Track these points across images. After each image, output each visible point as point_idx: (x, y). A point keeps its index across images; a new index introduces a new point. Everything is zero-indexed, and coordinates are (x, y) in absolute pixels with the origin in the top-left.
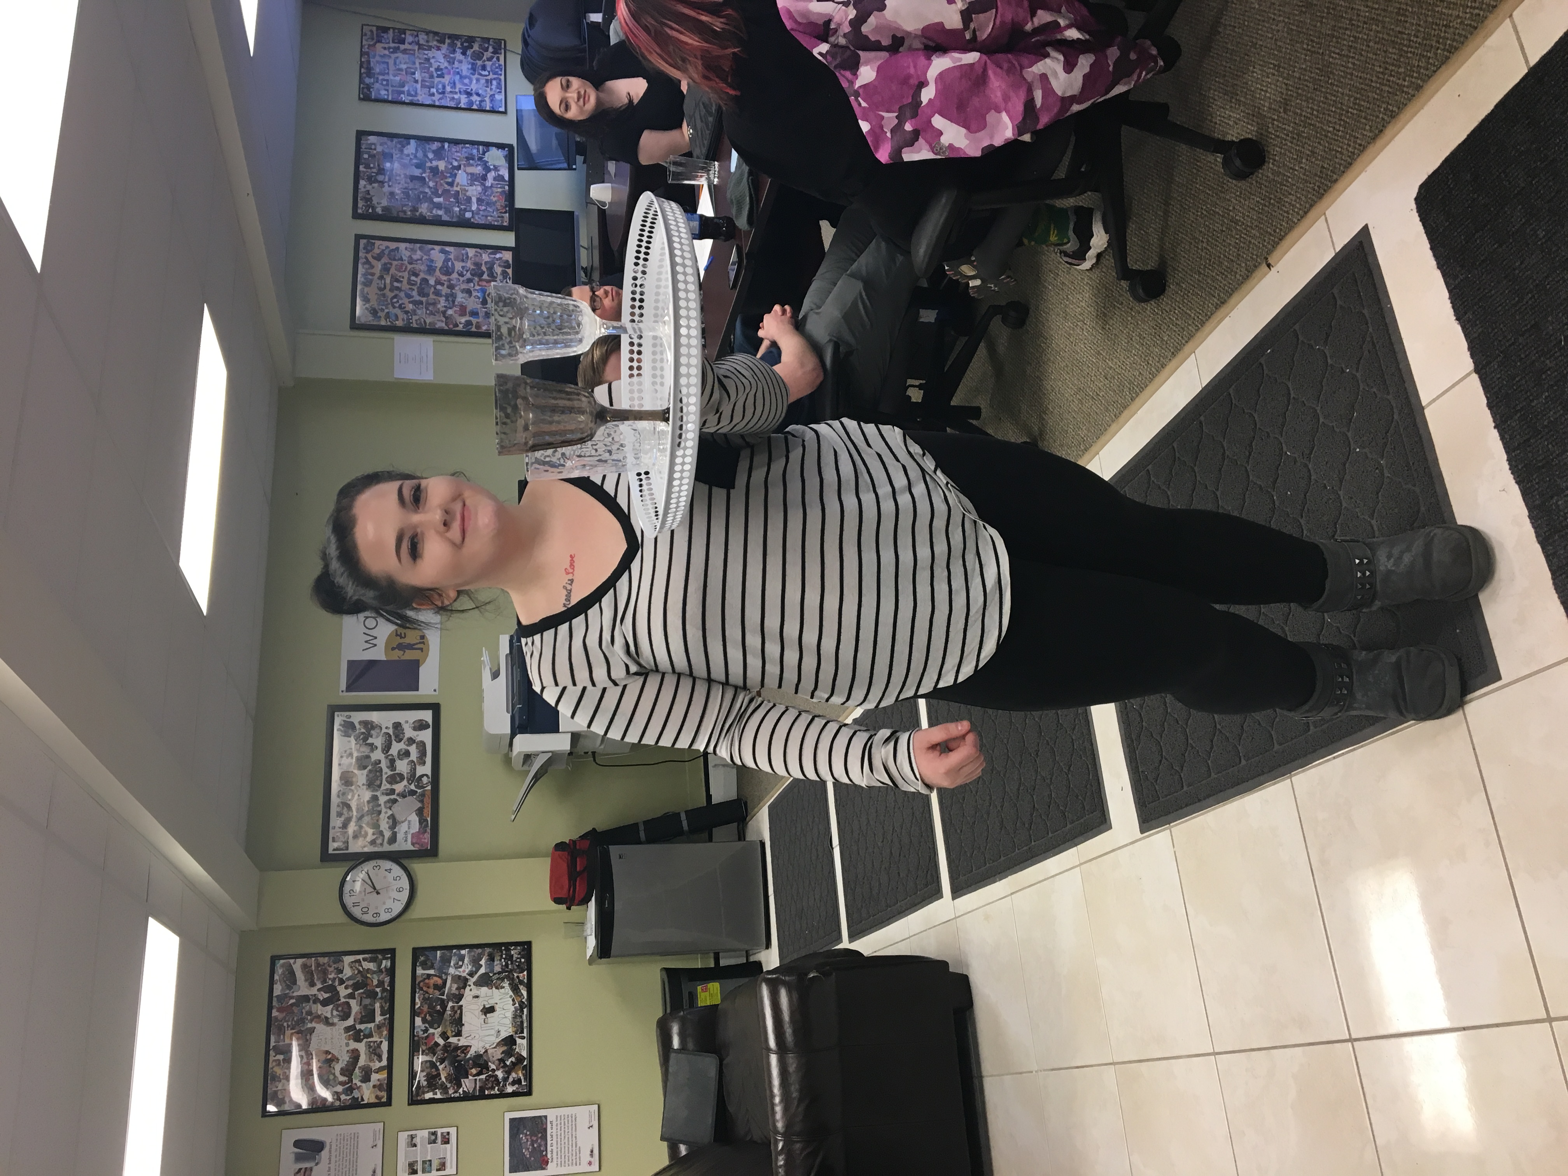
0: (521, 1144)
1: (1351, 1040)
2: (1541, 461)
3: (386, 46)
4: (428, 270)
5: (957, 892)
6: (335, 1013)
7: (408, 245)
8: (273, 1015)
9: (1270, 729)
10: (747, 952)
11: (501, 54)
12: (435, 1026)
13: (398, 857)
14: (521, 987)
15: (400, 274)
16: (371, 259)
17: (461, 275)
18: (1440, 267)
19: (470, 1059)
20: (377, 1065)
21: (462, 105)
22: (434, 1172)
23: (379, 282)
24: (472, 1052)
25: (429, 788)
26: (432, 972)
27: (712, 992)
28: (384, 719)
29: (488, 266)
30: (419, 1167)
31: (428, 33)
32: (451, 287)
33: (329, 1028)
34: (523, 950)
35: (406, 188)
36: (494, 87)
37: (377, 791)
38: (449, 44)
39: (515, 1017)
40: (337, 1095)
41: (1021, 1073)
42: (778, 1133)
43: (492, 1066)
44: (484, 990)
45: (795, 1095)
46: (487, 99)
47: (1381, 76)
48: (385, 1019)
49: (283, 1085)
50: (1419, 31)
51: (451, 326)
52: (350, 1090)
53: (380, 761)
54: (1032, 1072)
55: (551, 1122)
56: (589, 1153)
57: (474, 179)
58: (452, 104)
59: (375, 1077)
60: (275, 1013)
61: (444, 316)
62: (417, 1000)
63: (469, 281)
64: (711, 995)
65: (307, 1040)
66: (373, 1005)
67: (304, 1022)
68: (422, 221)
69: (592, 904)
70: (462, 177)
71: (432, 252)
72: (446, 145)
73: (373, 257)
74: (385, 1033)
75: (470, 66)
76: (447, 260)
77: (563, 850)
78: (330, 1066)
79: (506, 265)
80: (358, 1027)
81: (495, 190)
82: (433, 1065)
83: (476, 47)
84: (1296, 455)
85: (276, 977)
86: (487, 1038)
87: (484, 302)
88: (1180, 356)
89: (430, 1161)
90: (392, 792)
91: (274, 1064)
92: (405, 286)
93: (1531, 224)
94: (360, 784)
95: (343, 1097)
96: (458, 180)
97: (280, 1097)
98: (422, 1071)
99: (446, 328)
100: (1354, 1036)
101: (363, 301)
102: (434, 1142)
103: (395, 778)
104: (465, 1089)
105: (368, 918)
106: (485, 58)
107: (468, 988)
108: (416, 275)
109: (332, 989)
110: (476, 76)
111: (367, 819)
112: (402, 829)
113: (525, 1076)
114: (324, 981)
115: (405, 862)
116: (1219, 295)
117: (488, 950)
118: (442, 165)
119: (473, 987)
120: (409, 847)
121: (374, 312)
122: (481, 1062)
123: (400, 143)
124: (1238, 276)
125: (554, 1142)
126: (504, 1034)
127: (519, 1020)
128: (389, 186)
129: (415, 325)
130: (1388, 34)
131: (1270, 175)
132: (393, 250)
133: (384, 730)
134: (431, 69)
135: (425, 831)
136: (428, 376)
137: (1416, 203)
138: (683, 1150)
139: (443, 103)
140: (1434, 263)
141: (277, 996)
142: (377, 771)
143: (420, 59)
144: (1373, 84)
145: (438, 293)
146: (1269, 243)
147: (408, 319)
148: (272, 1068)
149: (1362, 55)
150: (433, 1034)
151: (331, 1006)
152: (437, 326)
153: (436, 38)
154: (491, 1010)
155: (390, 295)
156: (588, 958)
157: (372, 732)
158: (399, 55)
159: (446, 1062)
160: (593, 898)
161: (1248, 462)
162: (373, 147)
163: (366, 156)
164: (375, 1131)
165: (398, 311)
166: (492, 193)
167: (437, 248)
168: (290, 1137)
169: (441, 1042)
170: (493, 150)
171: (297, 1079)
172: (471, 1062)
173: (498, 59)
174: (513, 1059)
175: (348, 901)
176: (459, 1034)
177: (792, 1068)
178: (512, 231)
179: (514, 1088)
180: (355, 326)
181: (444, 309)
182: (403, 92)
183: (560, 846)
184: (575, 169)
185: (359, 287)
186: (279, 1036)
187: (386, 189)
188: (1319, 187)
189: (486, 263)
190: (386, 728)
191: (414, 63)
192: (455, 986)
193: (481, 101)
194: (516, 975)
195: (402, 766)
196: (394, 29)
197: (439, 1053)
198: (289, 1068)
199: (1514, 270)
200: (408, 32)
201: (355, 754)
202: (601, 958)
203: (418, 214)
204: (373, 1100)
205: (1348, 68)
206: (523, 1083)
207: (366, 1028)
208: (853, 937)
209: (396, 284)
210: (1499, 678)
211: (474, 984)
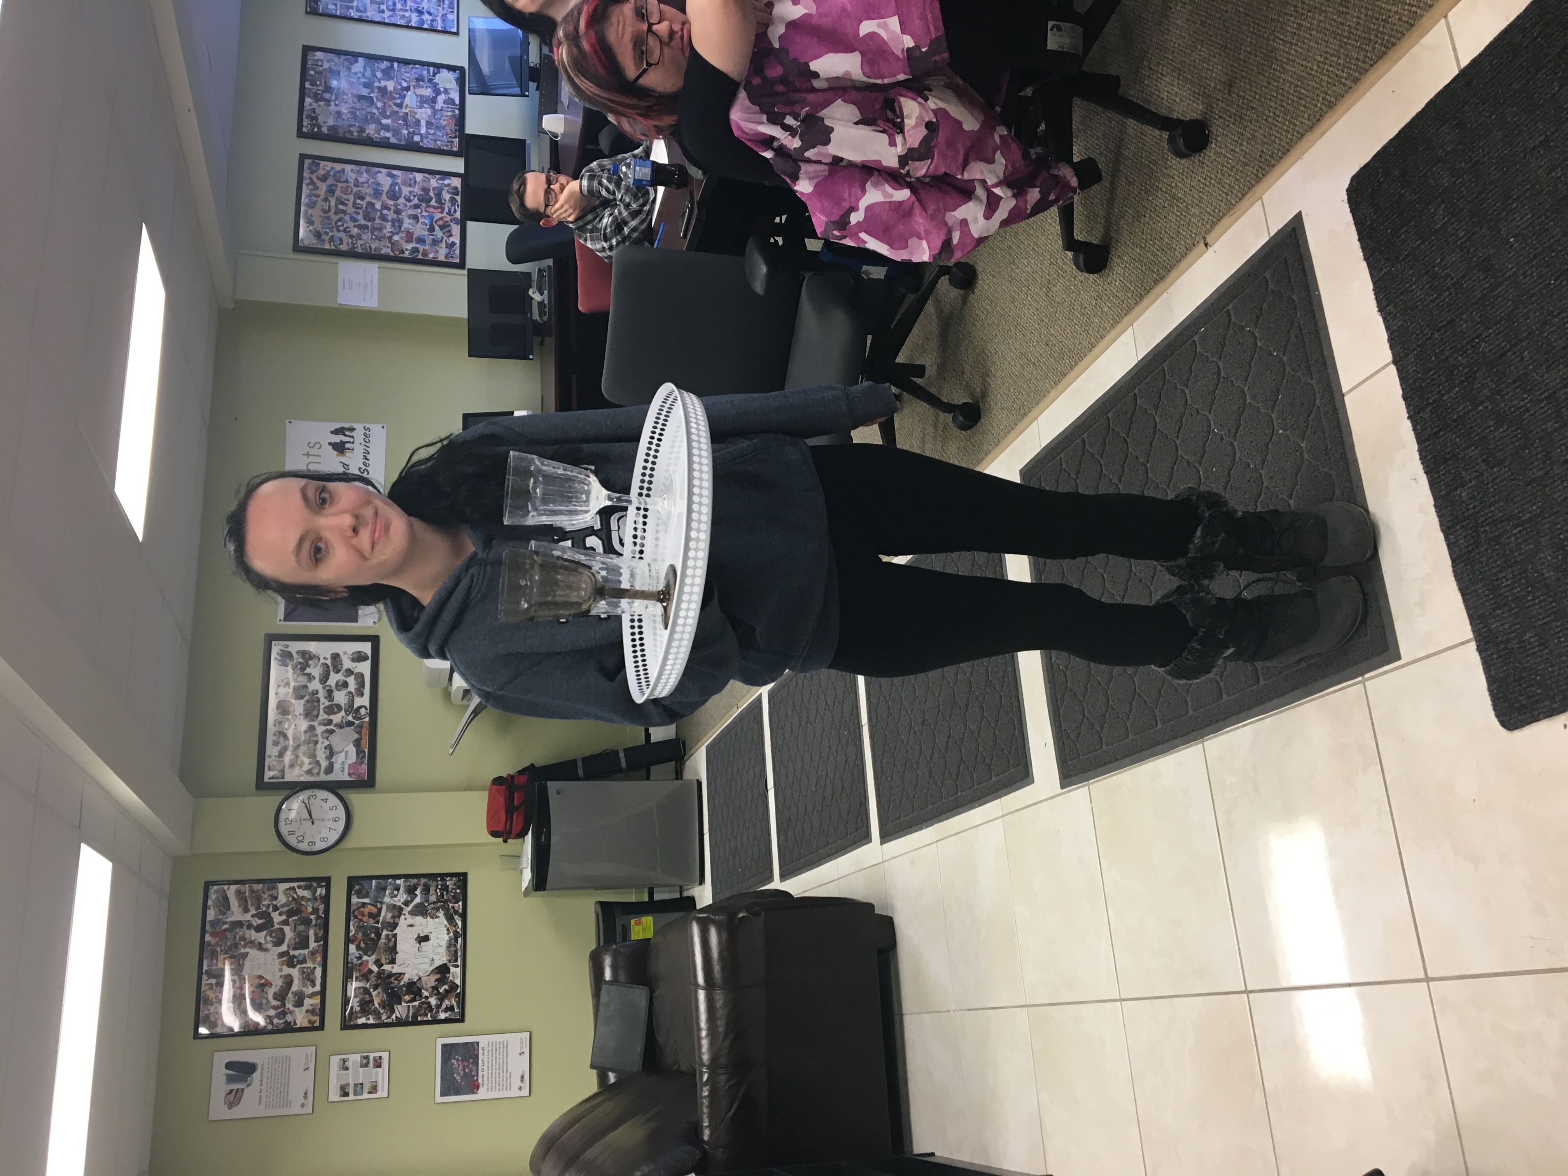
0: (452, 1070)
1: (1247, 992)
2: (1449, 453)
4: (374, 194)
5: (886, 836)
6: (269, 938)
7: (353, 167)
8: (206, 940)
9: (1185, 694)
10: (681, 888)
12: (370, 953)
13: (334, 787)
14: (456, 917)
15: (345, 197)
16: (315, 180)
17: (409, 200)
18: (1366, 258)
19: (404, 985)
20: (310, 990)
21: (413, 24)
22: (366, 1096)
23: (324, 203)
24: (406, 979)
25: (367, 719)
26: (366, 900)
27: (645, 925)
28: (323, 650)
29: (436, 192)
30: (351, 1090)
32: (398, 212)
33: (262, 953)
34: (459, 880)
35: (353, 108)
36: (446, 6)
37: (314, 721)
39: (449, 946)
40: (269, 1019)
41: (939, 1012)
42: (703, 1065)
43: (426, 993)
44: (419, 919)
45: (721, 1029)
46: (439, 19)
47: (1321, 65)
48: (318, 946)
49: (215, 1008)
50: (1358, 24)
51: (397, 253)
52: (284, 1014)
53: (317, 691)
54: (949, 1011)
55: (483, 1049)
56: (519, 1078)
57: (423, 101)
58: (402, 22)
59: (308, 1002)
60: (208, 938)
61: (390, 242)
62: (352, 928)
63: (416, 207)
64: (644, 930)
65: (240, 965)
66: (307, 932)
67: (237, 948)
68: (369, 142)
69: (529, 838)
70: (410, 99)
71: (378, 175)
72: (396, 65)
73: (318, 178)
74: (319, 959)
76: (394, 184)
77: (501, 784)
78: (263, 990)
79: (455, 191)
80: (292, 953)
81: (445, 113)
82: (366, 991)
84: (1223, 433)
85: (210, 903)
86: (420, 966)
87: (431, 229)
88: (1119, 327)
89: (362, 1084)
90: (330, 722)
91: (207, 987)
92: (350, 209)
93: (1453, 224)
94: (297, 713)
95: (276, 1021)
96: (407, 101)
97: (213, 1020)
98: (355, 997)
99: (392, 254)
100: (1249, 988)
101: (306, 223)
102: (366, 1065)
103: (333, 709)
104: (398, 1015)
105: (304, 847)
107: (402, 917)
108: (363, 199)
109: (266, 915)
111: (303, 748)
112: (338, 760)
113: (458, 1003)
114: (258, 908)
115: (343, 793)
116: (1158, 271)
117: (423, 881)
118: (390, 85)
119: (407, 916)
120: (347, 778)
121: (318, 235)
122: (414, 989)
123: (347, 60)
124: (1177, 253)
125: (486, 1067)
126: (438, 963)
127: (453, 949)
128: (336, 105)
129: (360, 250)
130: (1330, 24)
131: (1212, 155)
132: (339, 172)
133: (322, 661)
135: (362, 763)
136: (371, 302)
137: (1348, 195)
138: (612, 1078)
139: (393, 21)
140: (1360, 254)
141: (210, 921)
142: (314, 701)
144: (1313, 73)
145: (384, 218)
146: (1207, 222)
147: (353, 244)
148: (205, 992)
149: (1304, 43)
150: (367, 961)
151: (265, 932)
152: (382, 252)
154: (426, 938)
155: (336, 218)
156: (523, 889)
157: (310, 662)
159: (379, 989)
160: (530, 832)
161: (1177, 437)
162: (320, 63)
163: (312, 73)
164: (307, 1055)
165: (342, 235)
166: (442, 116)
167: (384, 171)
168: (221, 1059)
169: (375, 969)
170: (444, 73)
171: (228, 1002)
172: (404, 989)
174: (446, 987)
175: (284, 829)
176: (393, 961)
177: (719, 1004)
178: (461, 156)
179: (447, 1015)
180: (298, 248)
181: (389, 234)
182: (352, 8)
183: (498, 781)
184: (528, 96)
185: (303, 209)
186: (212, 960)
187: (333, 108)
188: (1257, 171)
189: (434, 188)
190: (325, 658)
192: (390, 915)
193: (432, 21)
194: (451, 905)
195: (340, 697)
197: (373, 979)
198: (221, 992)
199: (1435, 267)
201: (292, 684)
202: (536, 890)
203: (365, 135)
204: (306, 1024)
205: (1290, 54)
206: (456, 1010)
207: (300, 955)
208: (784, 877)
209: (341, 207)
210: (1399, 658)
211: (409, 913)
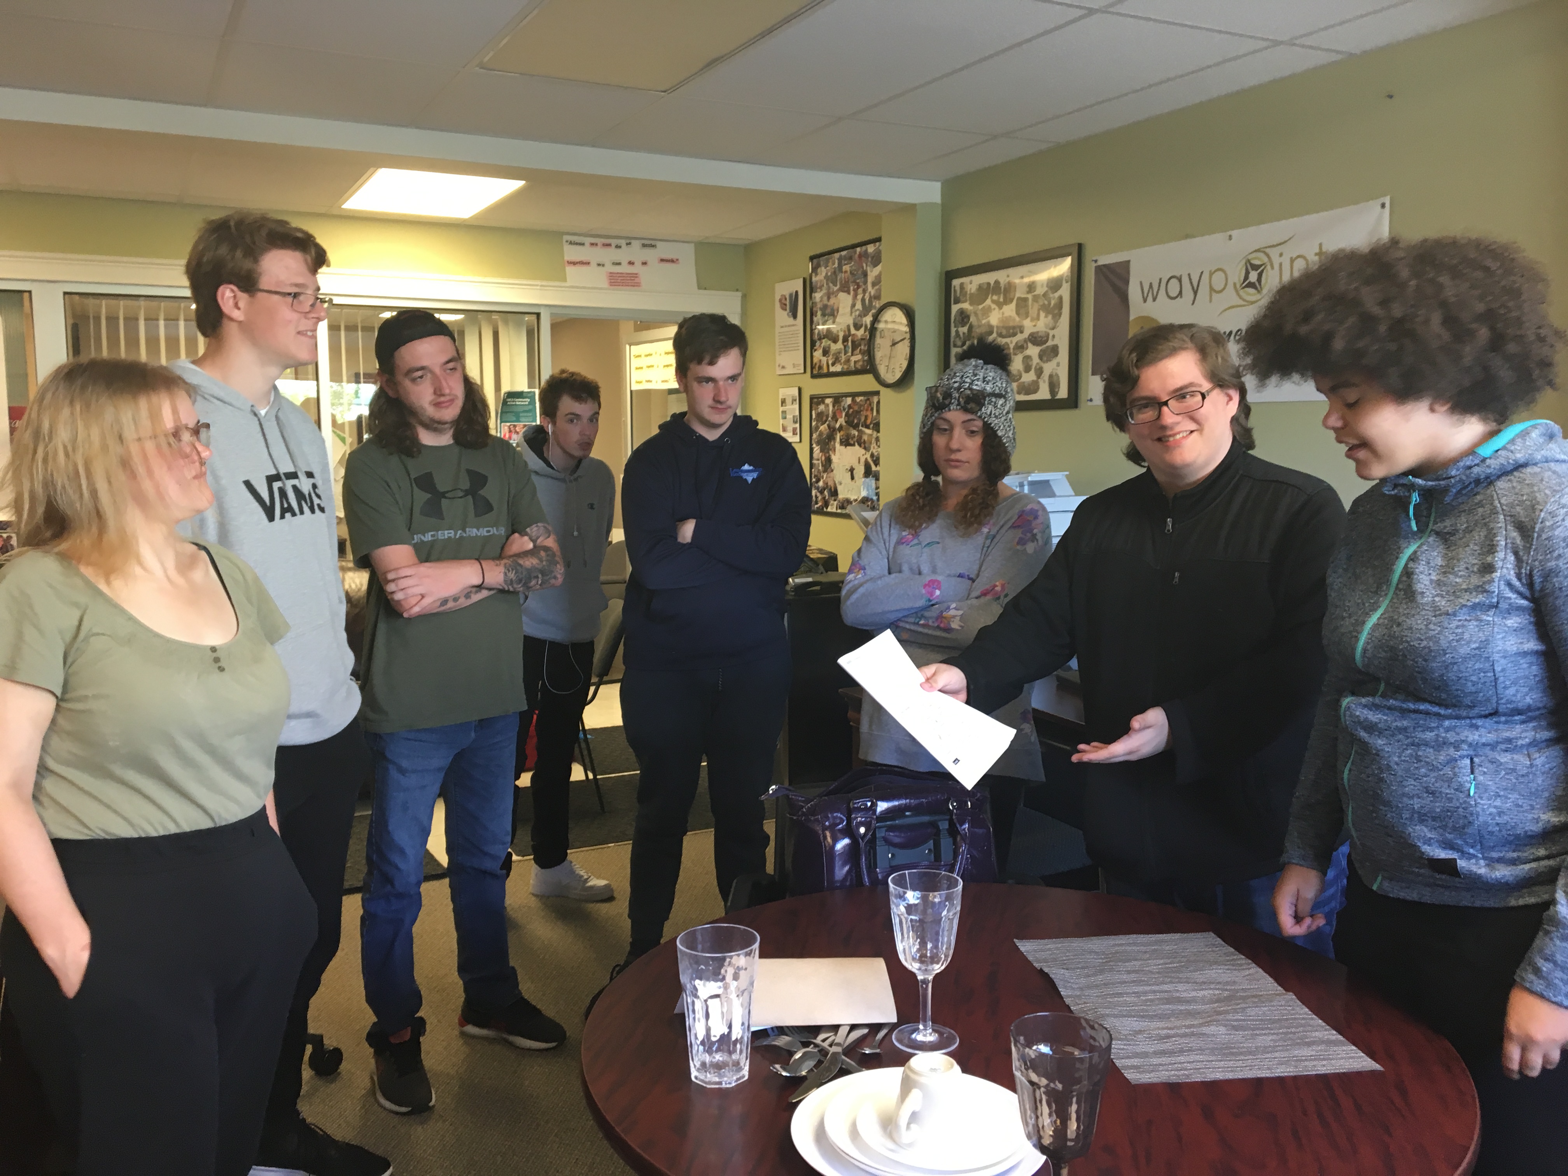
6: (857, 313)
20: (830, 362)
22: (781, 421)
24: (832, 456)
28: (1062, 331)
30: (784, 408)
33: (849, 309)
37: (998, 331)
39: (848, 501)
44: (862, 470)
48: (852, 365)
59: (824, 359)
60: (858, 249)
74: (845, 367)
78: (831, 315)
80: (850, 339)
89: (785, 418)
95: (817, 331)
97: (818, 271)
98: (825, 407)
102: (794, 421)
107: (864, 452)
111: (976, 322)
119: (865, 457)
126: (839, 488)
127: (846, 505)
133: (1052, 332)
141: (867, 250)
142: (1014, 328)
150: (842, 417)
151: (861, 308)
154: (853, 477)
157: (1050, 315)
159: (828, 430)
164: (800, 365)
168: (800, 286)
169: (837, 426)
174: (827, 497)
175: (889, 312)
176: (841, 443)
186: (848, 259)
192: (865, 438)
197: (832, 424)
204: (815, 360)
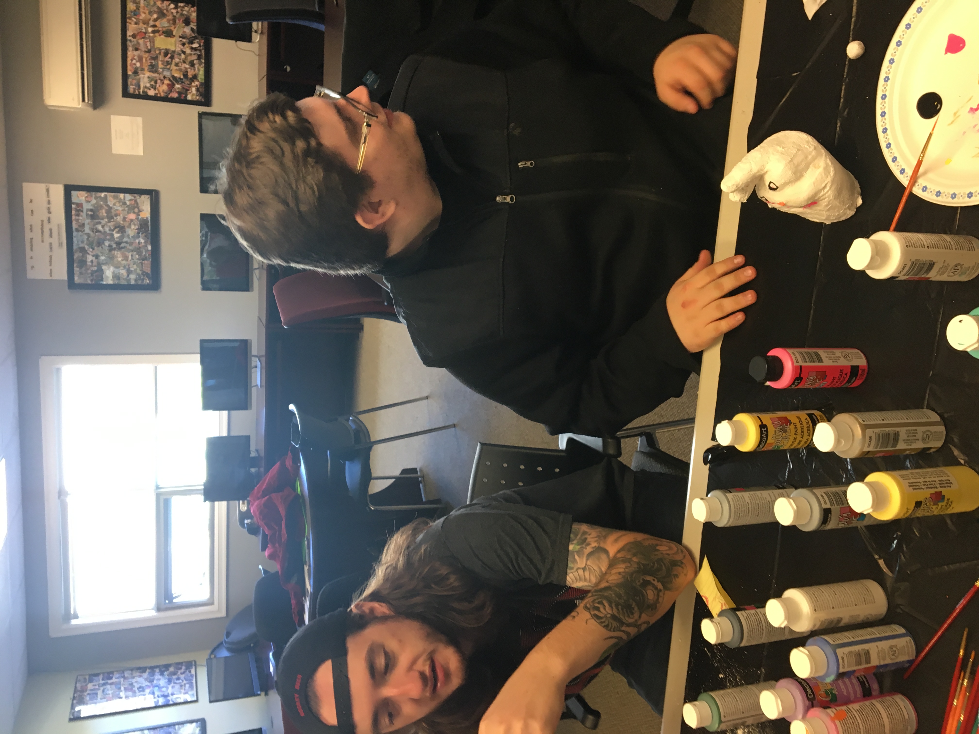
3: (97, 683)
11: (192, 668)
21: (160, 704)
31: (132, 670)
38: (149, 673)
75: (167, 680)
83: (172, 669)
106: (179, 673)
110: (172, 684)
134: (134, 689)
143: (124, 685)
153: (139, 671)
158: (108, 687)
173: (190, 672)
191: (120, 688)
196: (103, 673)
200: (115, 673)
